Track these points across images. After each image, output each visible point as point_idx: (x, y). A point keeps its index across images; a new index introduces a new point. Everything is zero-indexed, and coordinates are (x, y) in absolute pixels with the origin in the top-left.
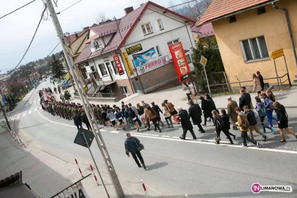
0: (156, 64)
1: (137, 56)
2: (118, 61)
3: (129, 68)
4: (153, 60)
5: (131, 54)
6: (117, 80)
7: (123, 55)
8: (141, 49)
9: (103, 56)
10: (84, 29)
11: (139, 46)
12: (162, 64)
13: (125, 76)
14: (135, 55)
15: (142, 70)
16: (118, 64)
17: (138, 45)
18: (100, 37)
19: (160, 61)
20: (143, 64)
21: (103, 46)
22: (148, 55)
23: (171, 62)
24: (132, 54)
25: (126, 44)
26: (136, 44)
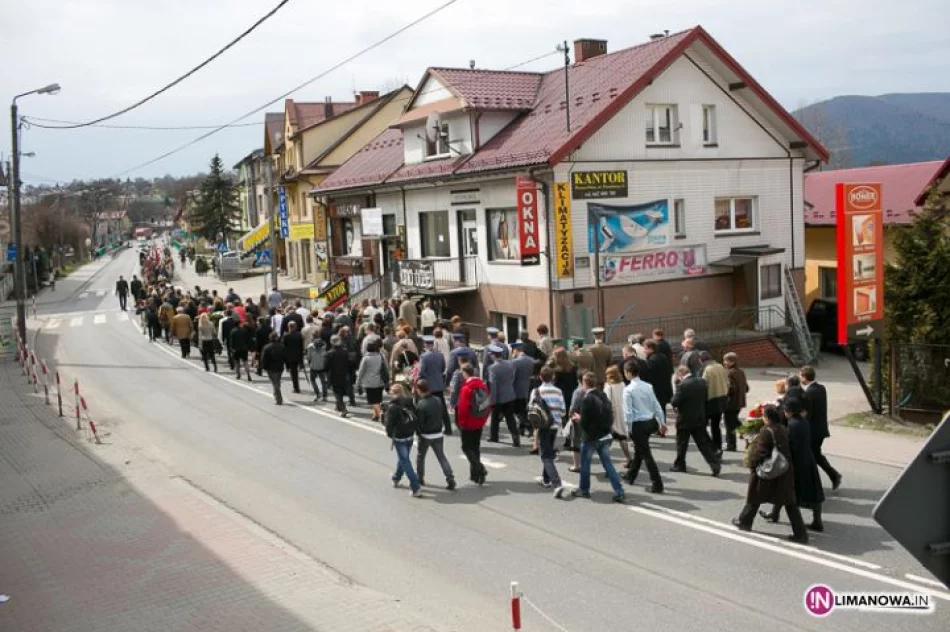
0: (659, 265)
1: (605, 212)
2: (530, 208)
3: (565, 249)
4: (652, 246)
5: (585, 198)
6: (488, 285)
7: (554, 193)
8: (623, 192)
9: (460, 180)
10: (358, 97)
11: (619, 178)
12: (678, 272)
13: (536, 277)
14: (598, 205)
15: (607, 272)
16: (528, 220)
17: (616, 172)
18: (469, 110)
19: (676, 257)
20: (617, 249)
21: (469, 147)
22: (641, 221)
23: (710, 272)
24: (588, 198)
25: (578, 154)
26: (612, 167)
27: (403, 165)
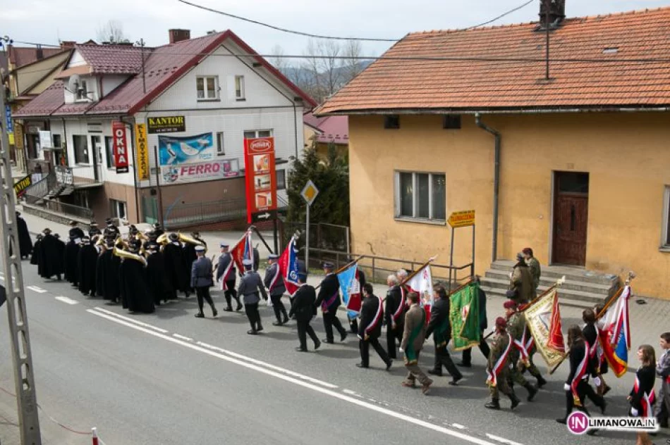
0: (207, 171)
1: (170, 141)
2: (121, 139)
3: (143, 163)
4: (202, 160)
5: (156, 132)
6: (108, 183)
7: (136, 130)
8: (182, 128)
9: (89, 117)
10: (61, 44)
11: (180, 120)
12: (220, 175)
13: (127, 179)
14: (166, 137)
15: (173, 176)
16: (120, 146)
17: (177, 117)
18: (94, 74)
19: (219, 166)
20: (178, 163)
21: (97, 97)
22: (194, 146)
23: (241, 175)
24: (159, 132)
25: (151, 107)
26: (174, 114)
27: (64, 104)
